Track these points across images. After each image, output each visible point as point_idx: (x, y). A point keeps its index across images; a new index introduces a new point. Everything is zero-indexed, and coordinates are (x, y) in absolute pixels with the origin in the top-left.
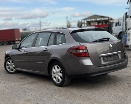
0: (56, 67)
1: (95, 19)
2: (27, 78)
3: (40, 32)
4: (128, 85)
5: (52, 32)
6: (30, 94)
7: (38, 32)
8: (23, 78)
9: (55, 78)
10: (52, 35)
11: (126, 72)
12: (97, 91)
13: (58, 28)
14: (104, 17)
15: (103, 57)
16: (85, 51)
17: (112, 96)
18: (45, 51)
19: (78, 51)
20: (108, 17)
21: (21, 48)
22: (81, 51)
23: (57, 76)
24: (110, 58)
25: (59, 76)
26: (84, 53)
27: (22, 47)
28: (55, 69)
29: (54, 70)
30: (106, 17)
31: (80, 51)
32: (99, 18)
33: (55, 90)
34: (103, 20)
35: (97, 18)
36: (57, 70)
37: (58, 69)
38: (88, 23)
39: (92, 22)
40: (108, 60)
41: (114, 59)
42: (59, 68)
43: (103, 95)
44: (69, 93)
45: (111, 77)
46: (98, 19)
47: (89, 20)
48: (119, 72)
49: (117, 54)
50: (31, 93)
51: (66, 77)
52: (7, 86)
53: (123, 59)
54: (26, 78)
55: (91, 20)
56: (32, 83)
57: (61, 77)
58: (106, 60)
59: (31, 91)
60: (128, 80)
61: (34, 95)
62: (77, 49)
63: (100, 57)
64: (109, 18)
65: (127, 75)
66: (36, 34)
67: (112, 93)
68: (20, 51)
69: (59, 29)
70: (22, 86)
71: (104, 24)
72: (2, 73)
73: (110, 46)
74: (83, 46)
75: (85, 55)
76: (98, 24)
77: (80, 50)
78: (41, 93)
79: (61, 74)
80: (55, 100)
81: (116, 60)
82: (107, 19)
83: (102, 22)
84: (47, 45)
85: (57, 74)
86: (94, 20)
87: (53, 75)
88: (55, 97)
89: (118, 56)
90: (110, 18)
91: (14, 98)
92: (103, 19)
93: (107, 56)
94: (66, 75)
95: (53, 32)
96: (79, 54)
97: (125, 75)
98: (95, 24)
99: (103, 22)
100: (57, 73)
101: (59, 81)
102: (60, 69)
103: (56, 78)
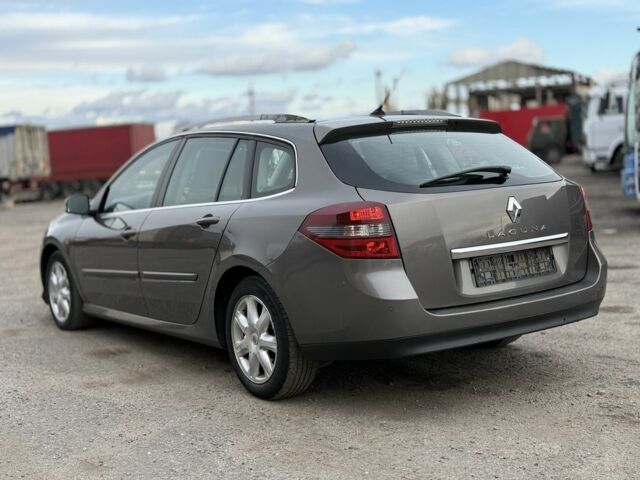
0: (250, 302)
1: (507, 79)
2: (129, 352)
3: (188, 137)
4: (595, 402)
5: (240, 138)
6: (114, 433)
7: (183, 137)
8: (107, 354)
9: (246, 356)
10: (239, 149)
11: (606, 337)
12: (435, 428)
13: (267, 117)
14: (550, 72)
15: (473, 260)
16: (381, 229)
17: (503, 453)
18: (205, 224)
19: (349, 231)
20: (571, 74)
21: (111, 210)
22: (364, 231)
23: (253, 348)
24: (508, 268)
25: (262, 348)
26: (377, 239)
27: (115, 205)
28: (245, 313)
29: (241, 319)
30: (561, 72)
31: (357, 229)
32: (527, 77)
33: (239, 416)
34: (549, 88)
35: (517, 76)
36: (255, 320)
37: (259, 313)
38: (474, 100)
39: (495, 93)
40: (501, 275)
41: (533, 270)
42: (265, 307)
43: (461, 450)
44: (299, 436)
45: (525, 359)
46: (524, 83)
47: (481, 86)
48: (570, 336)
49: (547, 249)
50: (121, 428)
51: (292, 352)
52: (22, 392)
53: (580, 274)
54: (125, 352)
55: (490, 85)
56: (143, 377)
57: (271, 354)
58: (488, 275)
59: (124, 416)
60: (604, 373)
61: (132, 436)
62: (344, 219)
63: (456, 262)
64: (577, 78)
65: (604, 352)
66: (173, 145)
67: (510, 441)
68: (105, 226)
69: (272, 122)
70: (90, 393)
71: (552, 102)
72: (23, 326)
73: (510, 208)
74: (374, 205)
75: (380, 251)
76: (523, 103)
77: (358, 223)
78: (166, 431)
79: (271, 339)
80: (221, 464)
81: (539, 275)
82: (564, 80)
83: (539, 95)
84: (214, 196)
85: (254, 339)
86: (502, 84)
87: (237, 342)
88: (229, 450)
89: (552, 258)
90: (580, 77)
91: (35, 448)
92: (544, 81)
93: (491, 258)
94: (292, 344)
95: (246, 137)
96: (353, 243)
97: (598, 352)
98: (511, 102)
99: (544, 98)
100: (255, 335)
101: (262, 372)
102: (266, 314)
103: (251, 355)
